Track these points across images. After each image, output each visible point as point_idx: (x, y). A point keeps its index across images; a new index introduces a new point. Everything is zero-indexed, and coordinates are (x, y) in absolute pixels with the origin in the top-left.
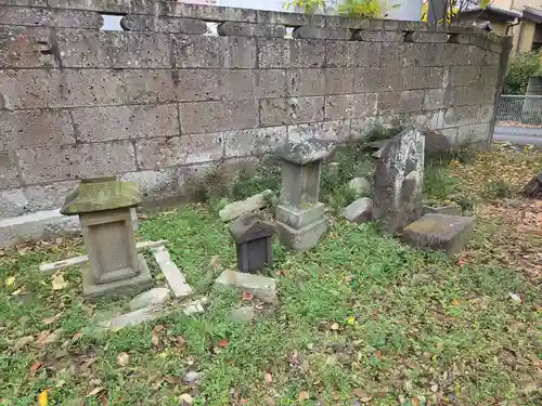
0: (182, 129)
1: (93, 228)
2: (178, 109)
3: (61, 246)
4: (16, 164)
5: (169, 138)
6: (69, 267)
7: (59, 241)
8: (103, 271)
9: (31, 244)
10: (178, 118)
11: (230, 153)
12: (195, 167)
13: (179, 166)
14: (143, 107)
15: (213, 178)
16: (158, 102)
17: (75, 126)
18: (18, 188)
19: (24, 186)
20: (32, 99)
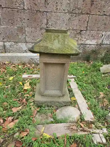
0: (88, 28)
1: (46, 64)
2: (89, 17)
3: (34, 68)
4: (25, 33)
5: (81, 31)
6: (33, 78)
7: (33, 65)
8: (46, 89)
9: (24, 64)
10: (88, 22)
11: (105, 42)
12: (88, 46)
13: (82, 44)
14: (75, 15)
15: (94, 52)
16: (82, 13)
17: (47, 20)
18: (24, 43)
19: (26, 42)
20: (34, 6)
